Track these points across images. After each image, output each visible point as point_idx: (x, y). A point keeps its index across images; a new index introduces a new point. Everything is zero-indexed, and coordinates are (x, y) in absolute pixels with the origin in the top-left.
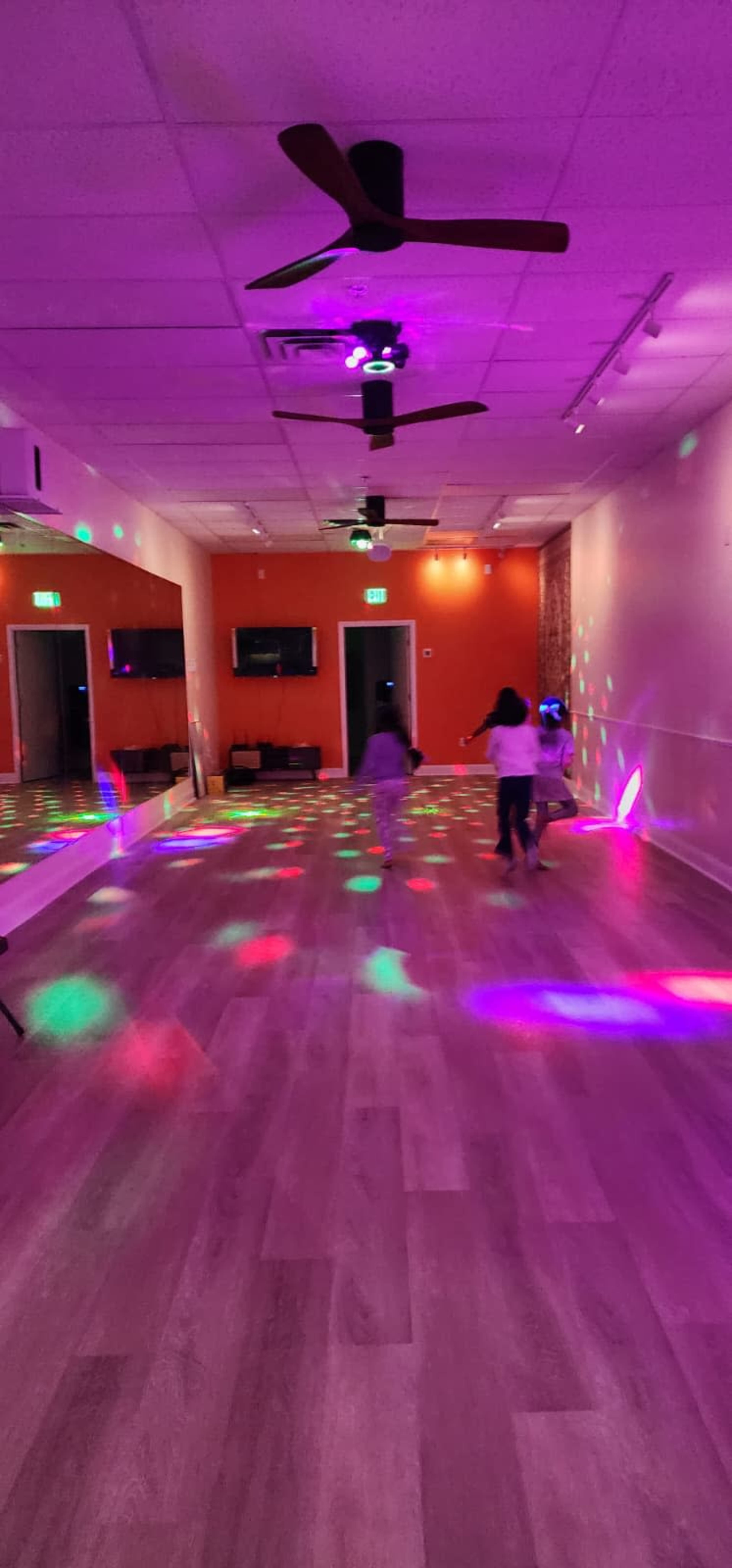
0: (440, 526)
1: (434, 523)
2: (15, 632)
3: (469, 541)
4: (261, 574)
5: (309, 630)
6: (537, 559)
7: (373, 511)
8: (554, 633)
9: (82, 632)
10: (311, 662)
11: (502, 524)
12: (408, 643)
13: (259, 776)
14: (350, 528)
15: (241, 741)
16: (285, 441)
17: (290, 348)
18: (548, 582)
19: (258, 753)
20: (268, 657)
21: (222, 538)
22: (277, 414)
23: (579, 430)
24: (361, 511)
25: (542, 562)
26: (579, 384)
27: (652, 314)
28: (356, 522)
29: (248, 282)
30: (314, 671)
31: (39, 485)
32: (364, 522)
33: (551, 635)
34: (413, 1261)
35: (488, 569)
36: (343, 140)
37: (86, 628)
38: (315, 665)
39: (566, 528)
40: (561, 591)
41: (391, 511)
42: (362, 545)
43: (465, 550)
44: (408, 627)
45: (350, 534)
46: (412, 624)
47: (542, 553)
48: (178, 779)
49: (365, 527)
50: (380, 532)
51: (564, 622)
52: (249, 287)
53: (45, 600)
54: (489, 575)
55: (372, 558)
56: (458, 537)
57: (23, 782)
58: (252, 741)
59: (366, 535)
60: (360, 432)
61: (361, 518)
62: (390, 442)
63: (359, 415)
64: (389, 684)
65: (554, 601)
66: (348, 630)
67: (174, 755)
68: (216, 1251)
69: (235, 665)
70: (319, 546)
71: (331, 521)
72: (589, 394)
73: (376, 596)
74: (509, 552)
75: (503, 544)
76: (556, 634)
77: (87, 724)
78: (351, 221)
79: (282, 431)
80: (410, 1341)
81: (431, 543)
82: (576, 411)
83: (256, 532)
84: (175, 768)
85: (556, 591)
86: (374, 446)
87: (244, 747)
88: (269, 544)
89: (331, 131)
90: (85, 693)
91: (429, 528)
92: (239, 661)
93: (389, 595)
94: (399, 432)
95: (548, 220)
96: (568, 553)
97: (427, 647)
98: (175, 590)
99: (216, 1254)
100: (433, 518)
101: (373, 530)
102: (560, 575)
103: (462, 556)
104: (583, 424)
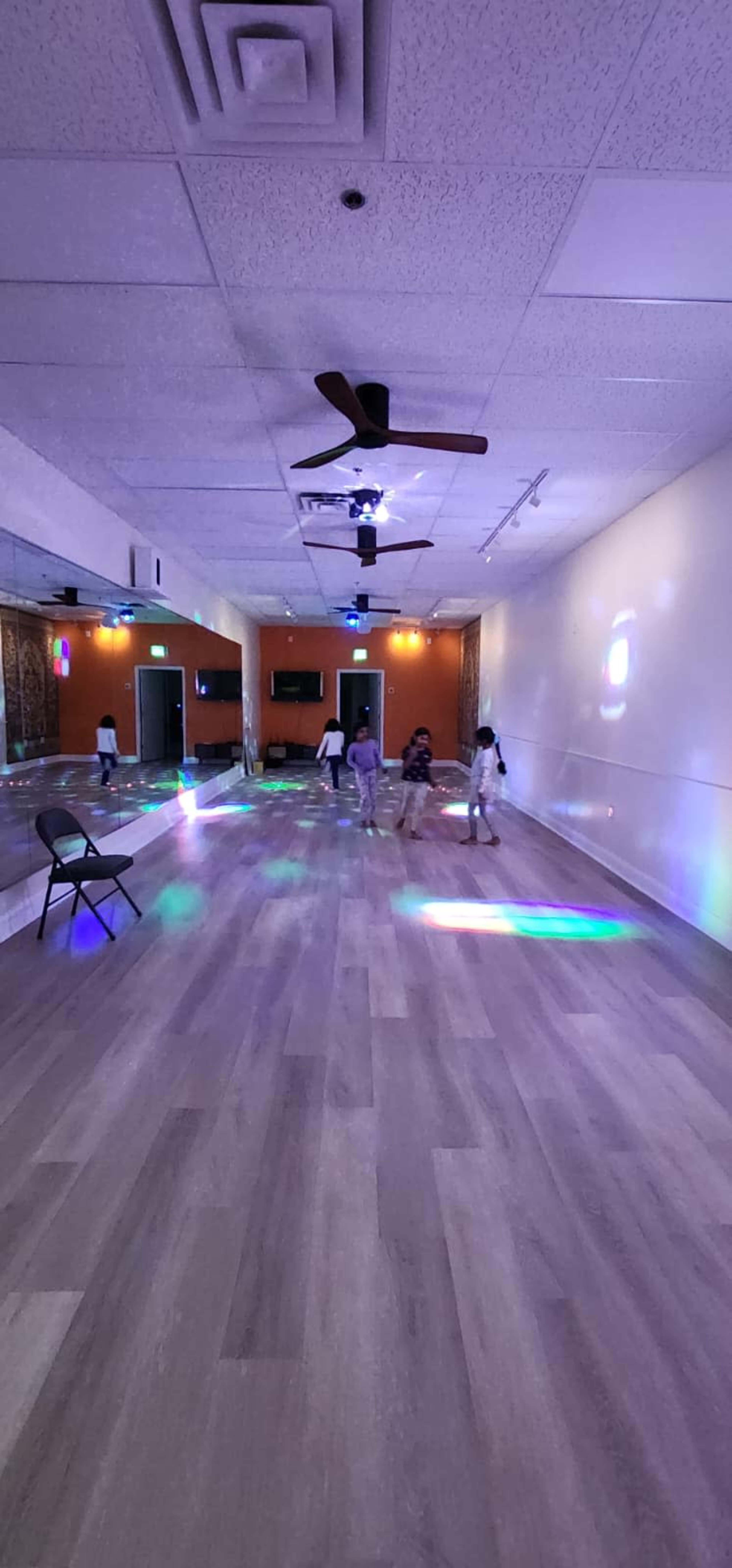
0: (401, 614)
1: (398, 612)
2: (140, 671)
3: (418, 623)
4: (291, 639)
5: (318, 675)
6: (460, 636)
7: (361, 603)
8: (469, 682)
9: (180, 672)
10: (319, 693)
11: (438, 615)
12: (380, 683)
13: (285, 762)
14: (347, 613)
15: (274, 740)
16: (309, 559)
17: (315, 504)
18: (466, 650)
19: (284, 748)
20: (293, 689)
21: (266, 616)
22: (305, 544)
23: (488, 559)
24: (353, 603)
25: (462, 637)
26: (490, 533)
27: (535, 493)
28: (350, 609)
29: (292, 464)
30: (321, 699)
31: (158, 582)
32: (354, 610)
33: (467, 682)
34: (375, 1058)
35: (429, 641)
36: (353, 381)
37: (183, 669)
38: (321, 694)
39: (479, 618)
40: (474, 656)
41: (372, 603)
42: (352, 622)
43: (416, 629)
44: (380, 674)
45: (346, 616)
46: (382, 672)
47: (463, 632)
48: (236, 763)
49: (355, 612)
50: (364, 616)
51: (475, 675)
52: (292, 467)
53: (158, 651)
54: (430, 645)
55: (359, 632)
56: (411, 621)
57: (142, 761)
58: (281, 742)
59: (356, 617)
60: (355, 556)
61: (353, 607)
62: (374, 562)
63: (355, 545)
64: (367, 708)
65: (469, 662)
66: (342, 675)
67: (234, 748)
68: (257, 1049)
69: (273, 693)
70: (327, 624)
71: (335, 608)
72: (495, 539)
73: (360, 655)
74: (442, 630)
75: (439, 627)
76: (470, 682)
77: (181, 728)
78: (357, 430)
79: (306, 552)
80: (371, 1106)
81: (395, 624)
82: (487, 548)
83: (288, 614)
84: (234, 755)
85: (471, 655)
86: (363, 564)
87: (276, 745)
88: (296, 621)
89: (347, 376)
90: (181, 708)
91: (394, 615)
92: (275, 691)
93: (368, 654)
94: (379, 557)
95: (475, 434)
96: (478, 633)
97: (391, 686)
98: (237, 647)
99: (256, 1051)
100: (397, 608)
101: (360, 615)
102: (474, 646)
103: (413, 632)
104: (490, 556)
